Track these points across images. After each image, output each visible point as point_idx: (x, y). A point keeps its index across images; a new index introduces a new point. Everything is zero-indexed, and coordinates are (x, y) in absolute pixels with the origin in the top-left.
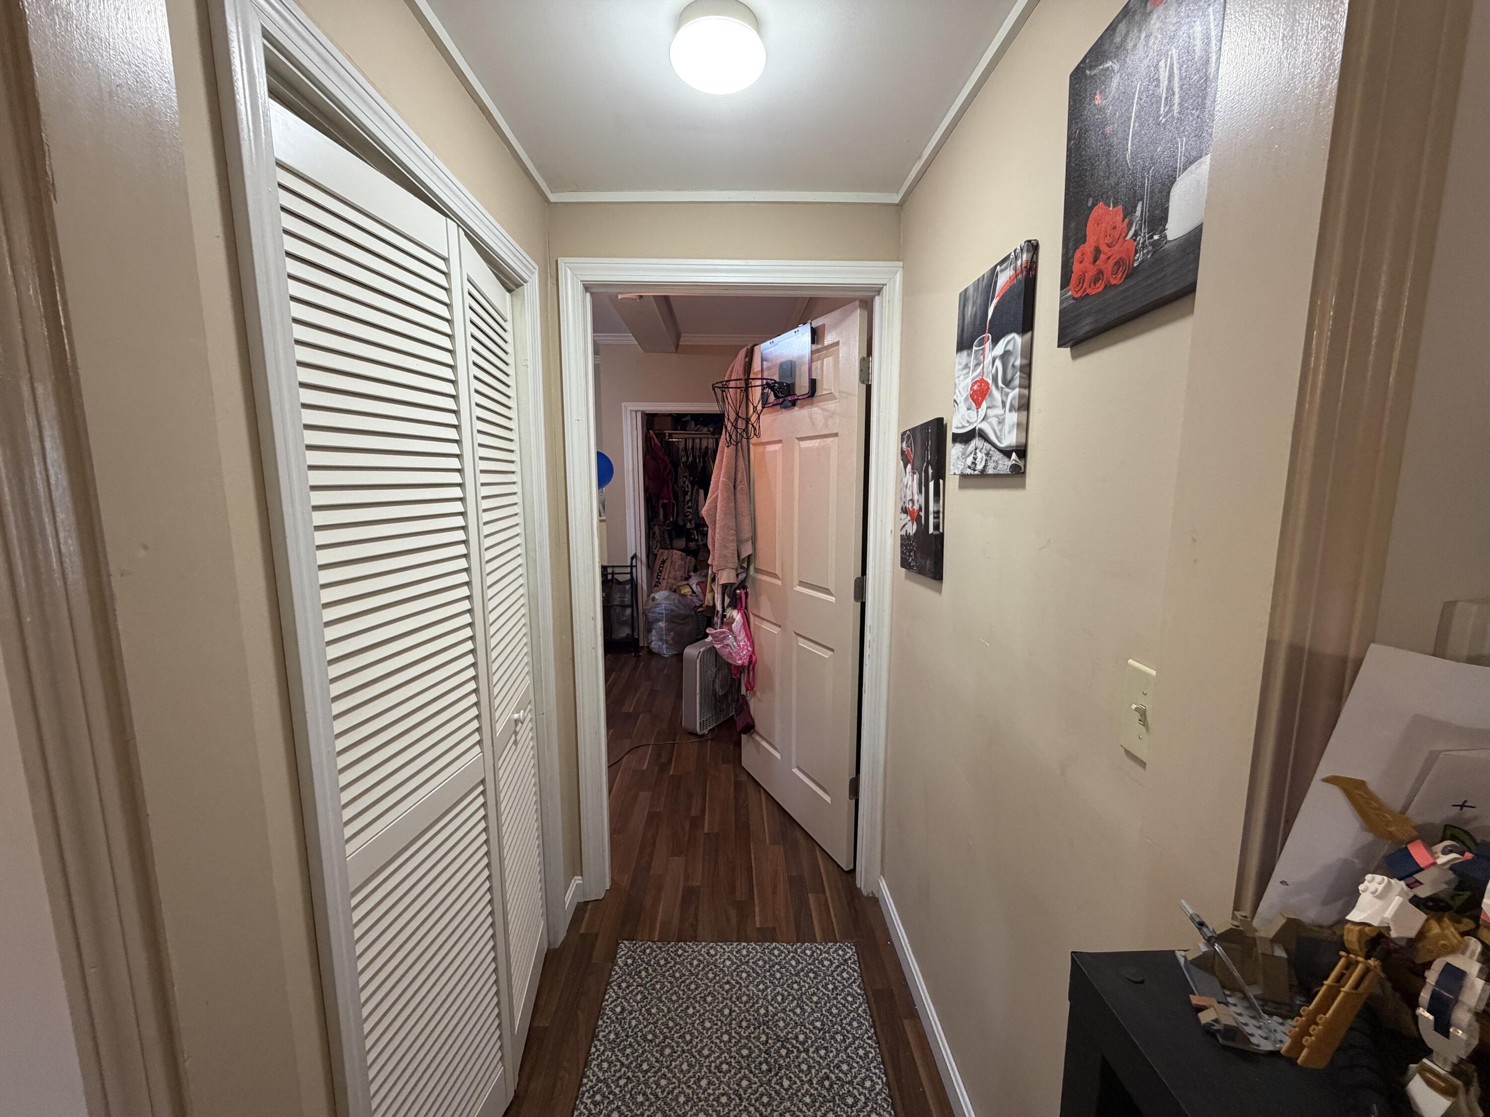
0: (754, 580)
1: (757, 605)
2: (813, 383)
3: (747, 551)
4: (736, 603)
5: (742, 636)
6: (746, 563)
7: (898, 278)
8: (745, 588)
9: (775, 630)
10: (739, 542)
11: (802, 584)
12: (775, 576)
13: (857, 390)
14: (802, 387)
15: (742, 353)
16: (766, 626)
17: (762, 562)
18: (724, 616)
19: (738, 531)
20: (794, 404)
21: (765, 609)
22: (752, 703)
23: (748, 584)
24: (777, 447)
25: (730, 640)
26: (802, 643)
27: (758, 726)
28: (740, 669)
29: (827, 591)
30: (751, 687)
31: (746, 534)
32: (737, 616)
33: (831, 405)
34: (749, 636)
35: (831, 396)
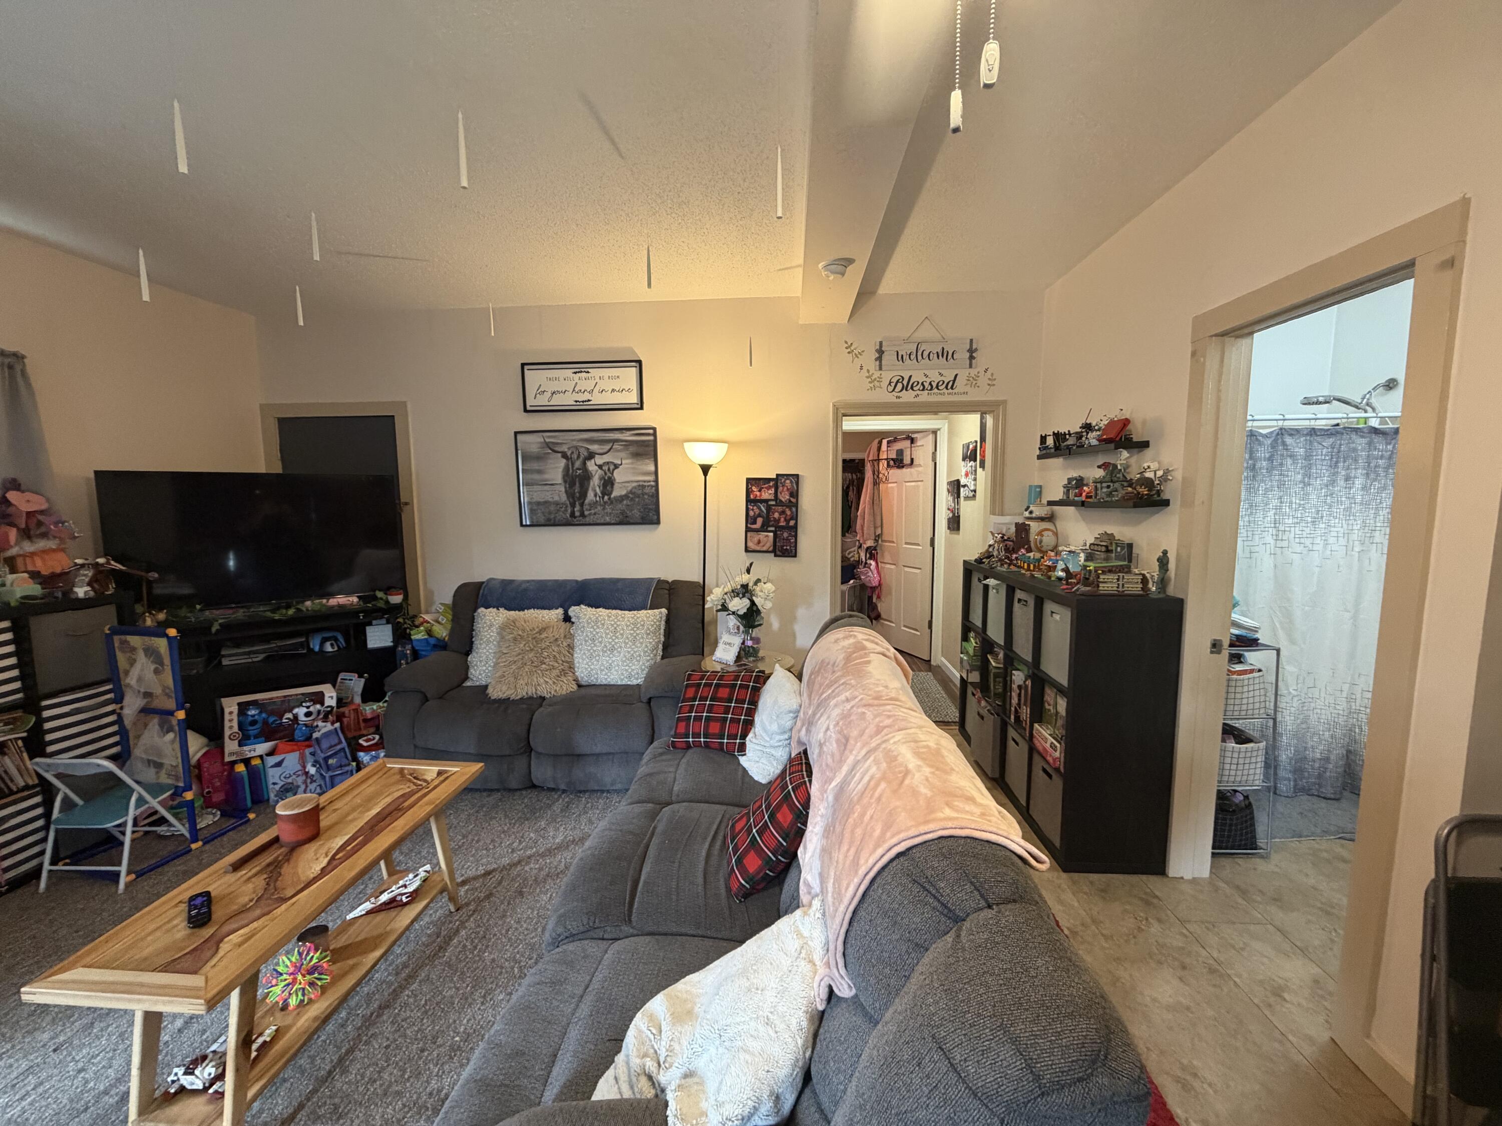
0: (881, 546)
1: (883, 555)
2: (912, 460)
3: (879, 532)
4: (872, 557)
5: (875, 572)
6: (877, 538)
7: (946, 425)
8: (875, 550)
9: (893, 567)
10: (875, 528)
11: (906, 543)
12: (893, 542)
13: (931, 464)
14: (907, 460)
15: (876, 441)
16: (888, 566)
17: (885, 537)
18: (866, 563)
19: (875, 524)
20: (903, 467)
21: (887, 558)
22: (879, 605)
23: (878, 548)
24: (895, 485)
25: (870, 574)
26: (907, 569)
27: (883, 615)
28: (873, 589)
29: (918, 545)
30: (879, 597)
31: (879, 524)
32: (873, 563)
33: (920, 469)
34: (878, 572)
35: (920, 465)
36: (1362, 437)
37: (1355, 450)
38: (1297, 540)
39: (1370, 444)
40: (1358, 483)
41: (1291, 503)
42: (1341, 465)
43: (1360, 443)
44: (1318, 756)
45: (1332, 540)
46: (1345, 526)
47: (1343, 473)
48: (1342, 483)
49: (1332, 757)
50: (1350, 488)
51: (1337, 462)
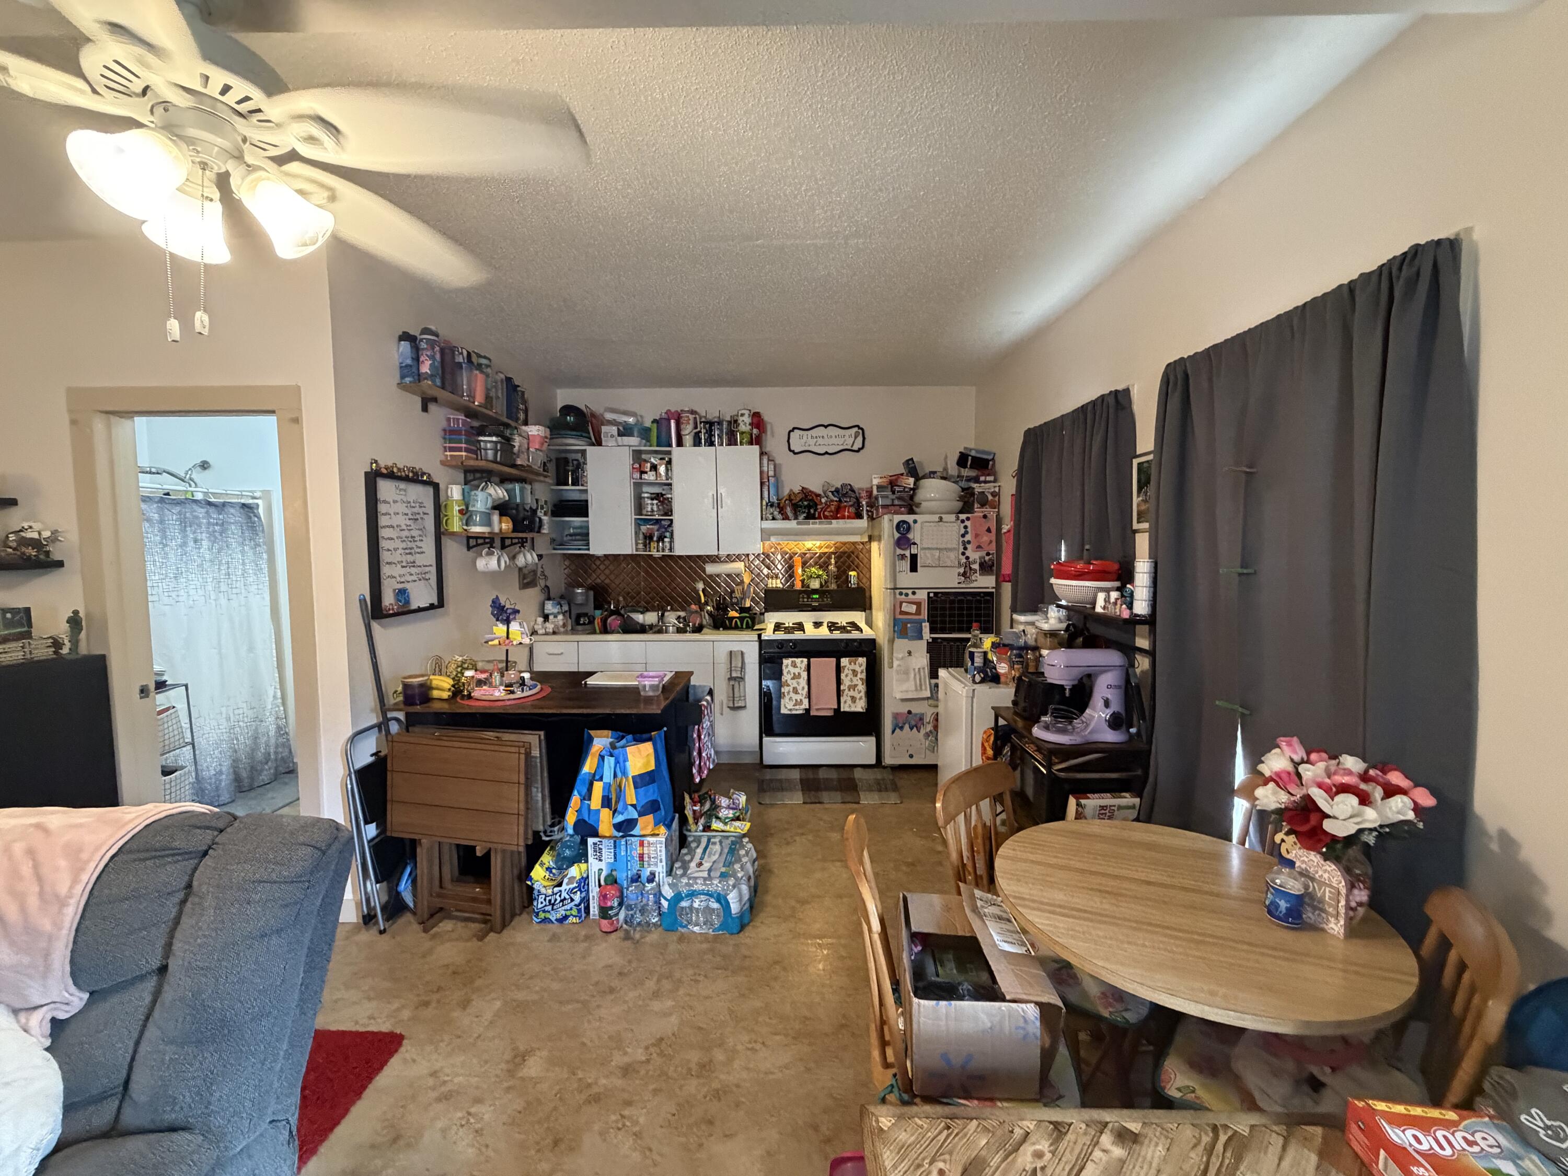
36: (202, 507)
37: (197, 517)
38: (166, 594)
39: (207, 512)
40: (205, 544)
41: (154, 561)
42: (188, 529)
43: (200, 512)
44: (213, 772)
45: (192, 592)
46: (201, 580)
47: (192, 536)
48: (191, 544)
49: (224, 769)
50: (199, 548)
51: (185, 527)
